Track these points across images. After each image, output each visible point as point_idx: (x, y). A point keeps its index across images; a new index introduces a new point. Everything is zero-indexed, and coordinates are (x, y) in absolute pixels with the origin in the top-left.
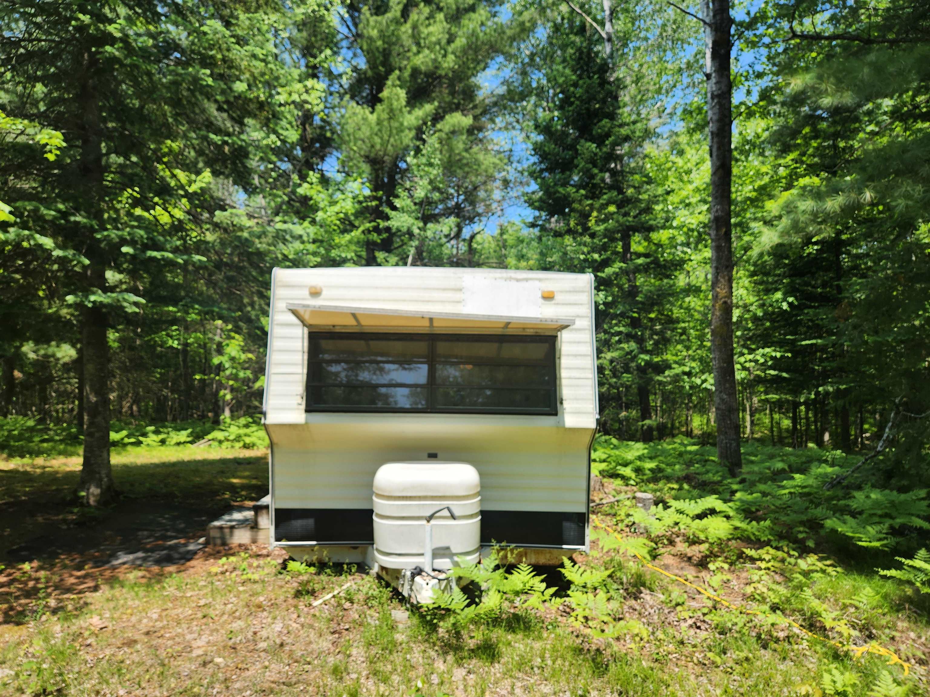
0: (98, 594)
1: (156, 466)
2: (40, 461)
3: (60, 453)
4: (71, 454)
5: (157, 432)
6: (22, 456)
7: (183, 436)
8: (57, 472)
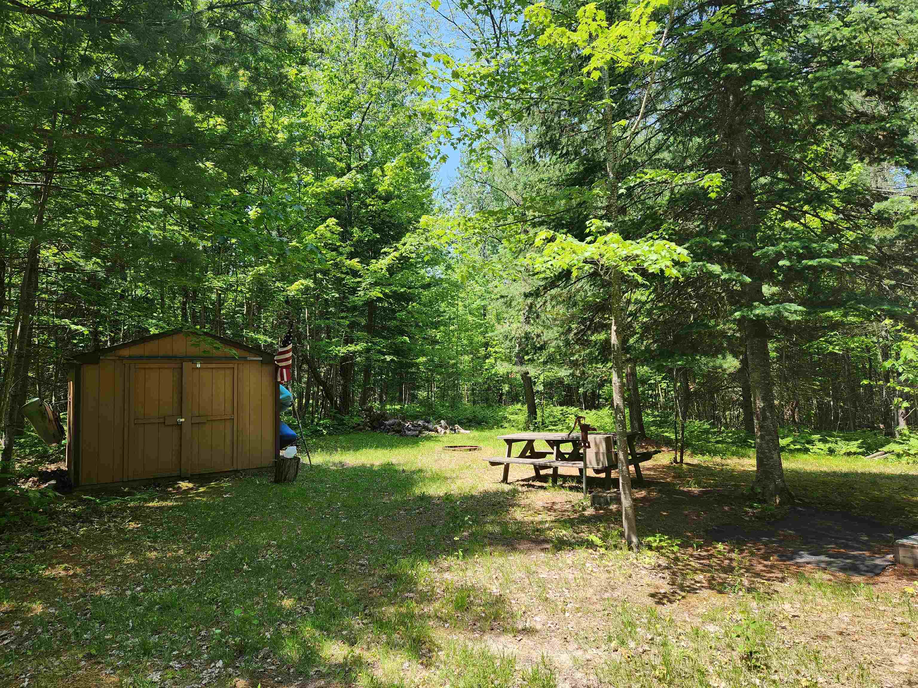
0: (786, 585)
1: (827, 474)
2: (718, 459)
3: (733, 454)
4: (743, 456)
5: (824, 441)
6: (703, 455)
7: (853, 446)
8: (733, 470)
